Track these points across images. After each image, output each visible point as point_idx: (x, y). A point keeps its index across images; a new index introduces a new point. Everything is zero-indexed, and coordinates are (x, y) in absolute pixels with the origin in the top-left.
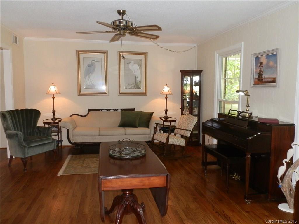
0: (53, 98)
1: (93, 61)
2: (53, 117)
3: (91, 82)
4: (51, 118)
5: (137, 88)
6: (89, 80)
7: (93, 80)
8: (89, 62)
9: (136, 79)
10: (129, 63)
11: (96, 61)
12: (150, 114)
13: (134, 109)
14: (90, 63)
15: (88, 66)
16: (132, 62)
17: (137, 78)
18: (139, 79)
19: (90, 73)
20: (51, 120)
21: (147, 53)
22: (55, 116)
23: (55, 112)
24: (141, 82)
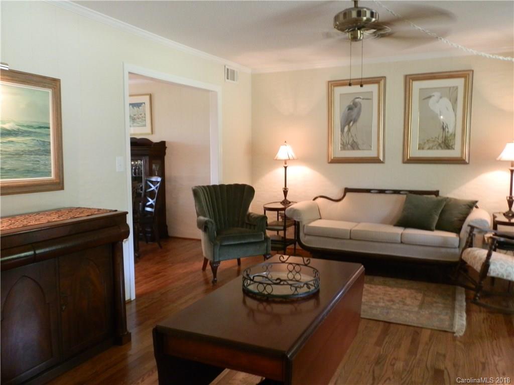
0: (286, 168)
1: (358, 98)
2: (284, 198)
3: (351, 139)
4: (281, 201)
5: (445, 147)
6: (348, 134)
7: (355, 135)
8: (349, 102)
9: (444, 129)
10: (430, 97)
11: (363, 99)
12: (468, 205)
13: (436, 193)
14: (352, 104)
15: (347, 109)
16: (437, 94)
17: (447, 127)
18: (451, 130)
19: (351, 121)
20: (279, 203)
21: (471, 73)
22: (287, 198)
23: (287, 191)
24: (455, 135)
